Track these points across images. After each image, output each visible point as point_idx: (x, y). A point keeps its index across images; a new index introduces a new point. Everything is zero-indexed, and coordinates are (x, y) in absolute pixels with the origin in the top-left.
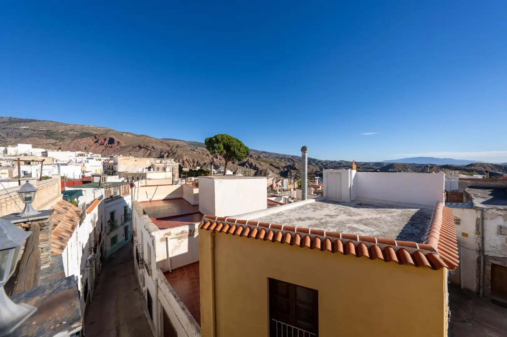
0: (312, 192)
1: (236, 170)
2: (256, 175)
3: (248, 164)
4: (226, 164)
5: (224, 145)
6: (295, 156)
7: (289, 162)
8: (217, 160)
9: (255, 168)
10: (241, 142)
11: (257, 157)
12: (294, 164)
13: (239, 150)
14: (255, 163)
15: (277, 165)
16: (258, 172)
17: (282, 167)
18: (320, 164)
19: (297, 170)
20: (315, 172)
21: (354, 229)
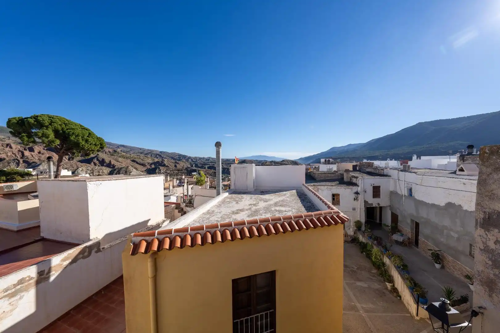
0: (208, 186)
1: (75, 168)
2: (111, 173)
3: (98, 160)
4: (60, 160)
5: (56, 132)
6: (164, 152)
7: (157, 158)
8: (32, 153)
9: (109, 165)
10: (89, 130)
11: (111, 150)
12: (163, 160)
13: (87, 141)
14: (110, 159)
15: (142, 162)
16: (115, 170)
17: (148, 163)
18: (190, 160)
19: (167, 166)
20: (186, 168)
21: (280, 211)
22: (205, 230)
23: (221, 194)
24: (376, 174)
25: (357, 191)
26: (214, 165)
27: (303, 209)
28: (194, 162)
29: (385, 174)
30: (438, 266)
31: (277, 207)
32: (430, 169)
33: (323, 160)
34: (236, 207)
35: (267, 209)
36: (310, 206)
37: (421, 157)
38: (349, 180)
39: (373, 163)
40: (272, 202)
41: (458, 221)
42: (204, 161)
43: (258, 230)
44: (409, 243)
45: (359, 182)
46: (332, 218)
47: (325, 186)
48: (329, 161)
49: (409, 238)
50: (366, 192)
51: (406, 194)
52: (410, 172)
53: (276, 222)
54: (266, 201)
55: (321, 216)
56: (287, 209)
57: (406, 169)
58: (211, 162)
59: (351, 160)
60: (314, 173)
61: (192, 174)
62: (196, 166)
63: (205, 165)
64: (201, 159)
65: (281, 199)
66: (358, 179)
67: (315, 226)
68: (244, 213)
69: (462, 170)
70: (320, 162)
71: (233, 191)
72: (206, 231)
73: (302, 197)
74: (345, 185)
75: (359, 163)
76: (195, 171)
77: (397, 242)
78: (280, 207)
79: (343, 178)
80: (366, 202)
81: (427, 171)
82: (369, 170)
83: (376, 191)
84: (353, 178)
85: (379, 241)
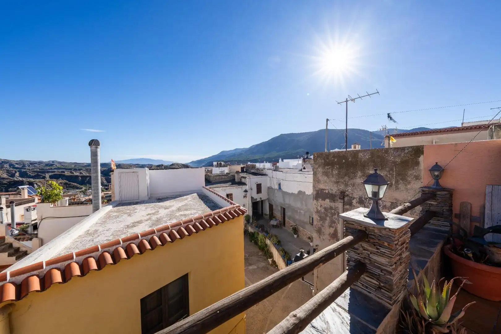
22: (101, 251)
23: (101, 208)
24: (258, 174)
25: (246, 189)
26: (64, 172)
27: (209, 210)
28: (17, 168)
29: (264, 173)
30: (295, 236)
31: (181, 211)
32: (289, 169)
33: (215, 163)
34: (130, 220)
35: (171, 216)
36: (213, 206)
37: (284, 160)
38: (239, 180)
39: (255, 165)
40: (174, 208)
41: (304, 202)
42: (42, 166)
43: (169, 236)
44: (280, 224)
45: (247, 181)
46: (235, 211)
47: (220, 187)
48: (221, 164)
49: (280, 221)
50: (252, 189)
51: (278, 188)
52: (279, 171)
53: (187, 224)
54: (166, 208)
55: (227, 211)
56: (193, 212)
57: (276, 169)
58: (59, 168)
59: (239, 163)
60: (209, 176)
61: (18, 189)
62: (23, 175)
63: (44, 172)
64: (36, 164)
65: (183, 203)
66: (246, 179)
67: (223, 221)
68: (143, 224)
69: (304, 168)
70: (212, 165)
71: (118, 203)
72: (103, 251)
73: (204, 198)
74: (237, 185)
75: (245, 165)
76: (22, 183)
77: (273, 226)
78: (185, 211)
79: (235, 179)
80: (252, 198)
81: (288, 170)
82: (253, 171)
83: (259, 188)
84: (242, 179)
85: (262, 228)
